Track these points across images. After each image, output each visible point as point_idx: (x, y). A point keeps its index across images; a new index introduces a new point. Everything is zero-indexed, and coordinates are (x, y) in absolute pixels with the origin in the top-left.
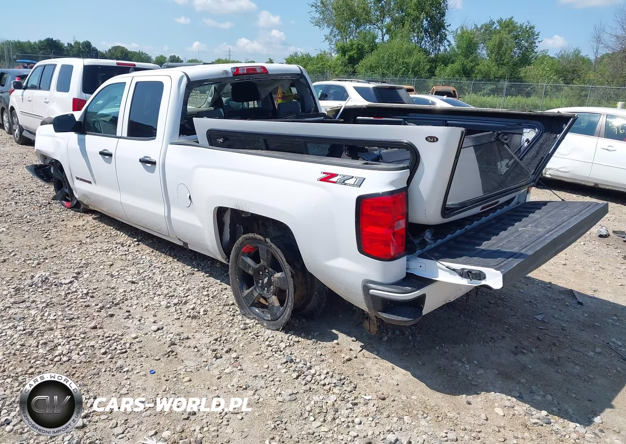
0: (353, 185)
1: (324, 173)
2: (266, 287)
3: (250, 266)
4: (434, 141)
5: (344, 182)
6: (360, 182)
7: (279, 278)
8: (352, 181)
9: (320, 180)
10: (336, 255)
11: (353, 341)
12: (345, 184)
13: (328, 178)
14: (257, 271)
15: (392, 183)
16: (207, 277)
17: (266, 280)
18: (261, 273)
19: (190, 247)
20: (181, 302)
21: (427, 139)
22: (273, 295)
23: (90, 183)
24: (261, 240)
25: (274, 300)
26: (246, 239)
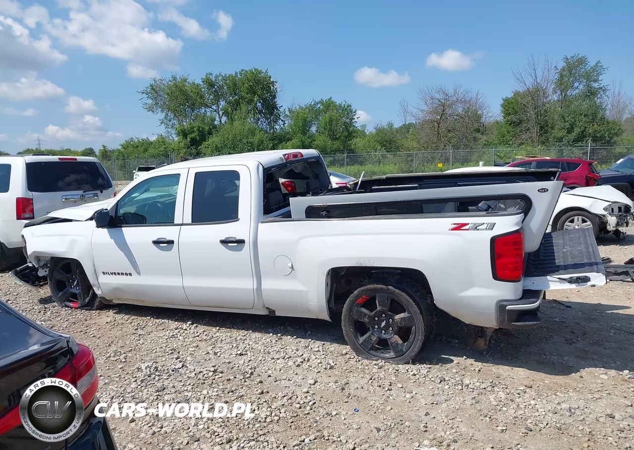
0: (486, 229)
1: (454, 224)
2: (383, 330)
3: (365, 314)
4: (545, 192)
5: (476, 228)
6: (492, 226)
7: (403, 319)
8: (484, 226)
9: (452, 230)
10: (471, 285)
11: (465, 359)
12: (478, 230)
13: (459, 227)
14: (372, 318)
15: (517, 224)
16: (295, 339)
17: (383, 324)
18: (377, 319)
19: (277, 314)
20: (304, 360)
21: (539, 191)
22: (394, 335)
23: (130, 274)
24: (382, 289)
25: (397, 339)
26: (363, 291)
